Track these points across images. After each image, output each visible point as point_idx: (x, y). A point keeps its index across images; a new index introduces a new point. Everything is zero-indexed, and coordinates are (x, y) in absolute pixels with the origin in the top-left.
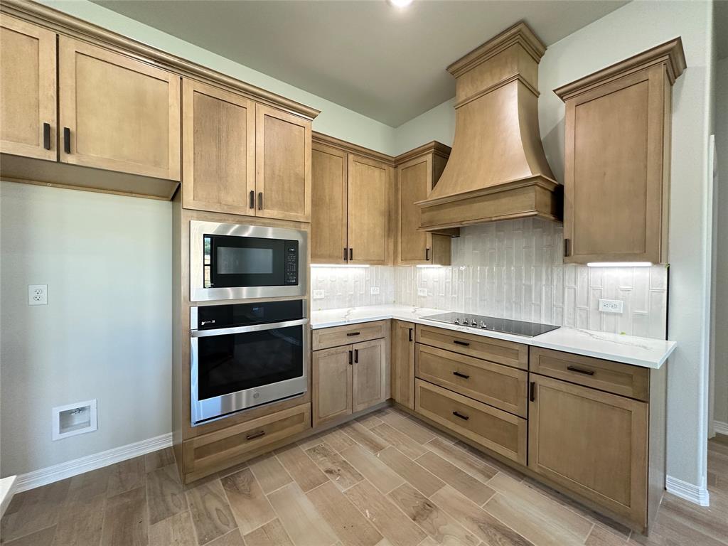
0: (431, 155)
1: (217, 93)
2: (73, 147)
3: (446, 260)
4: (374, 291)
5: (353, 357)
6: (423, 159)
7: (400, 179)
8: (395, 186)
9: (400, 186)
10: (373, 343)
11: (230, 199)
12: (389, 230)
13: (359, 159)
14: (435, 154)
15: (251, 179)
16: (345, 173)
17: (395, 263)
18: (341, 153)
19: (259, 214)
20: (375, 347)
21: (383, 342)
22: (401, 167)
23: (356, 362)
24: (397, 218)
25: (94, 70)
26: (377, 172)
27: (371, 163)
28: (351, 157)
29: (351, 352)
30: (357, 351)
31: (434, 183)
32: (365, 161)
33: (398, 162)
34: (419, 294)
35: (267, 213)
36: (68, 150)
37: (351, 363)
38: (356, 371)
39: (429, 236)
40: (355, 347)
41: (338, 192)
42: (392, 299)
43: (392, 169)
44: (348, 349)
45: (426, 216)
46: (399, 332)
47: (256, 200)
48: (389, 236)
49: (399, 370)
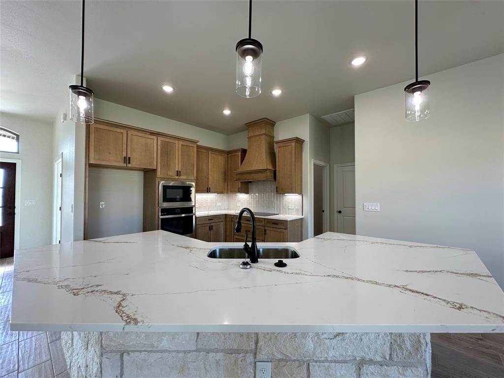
0: (240, 153)
1: (167, 140)
2: (131, 162)
3: (247, 192)
4: (219, 204)
5: (211, 228)
6: (238, 153)
7: (229, 159)
8: (227, 162)
9: (229, 162)
10: (218, 223)
11: (170, 174)
12: (225, 179)
13: (213, 153)
14: (242, 152)
15: (177, 166)
16: (207, 158)
17: (227, 193)
18: (206, 151)
19: (179, 178)
20: (219, 225)
21: (222, 223)
22: (230, 155)
23: (212, 229)
24: (228, 175)
25: (135, 138)
26: (220, 156)
27: (218, 154)
28: (210, 152)
29: (210, 226)
30: (212, 226)
31: (241, 164)
32: (216, 153)
33: (229, 153)
34: (238, 205)
35: (182, 177)
36: (129, 163)
37: (210, 230)
38: (212, 233)
39: (240, 183)
40: (212, 224)
41: (204, 167)
42: (227, 208)
43: (226, 155)
44: (209, 225)
45: (238, 176)
46: (228, 219)
47: (178, 173)
48: (225, 182)
49: (228, 233)
